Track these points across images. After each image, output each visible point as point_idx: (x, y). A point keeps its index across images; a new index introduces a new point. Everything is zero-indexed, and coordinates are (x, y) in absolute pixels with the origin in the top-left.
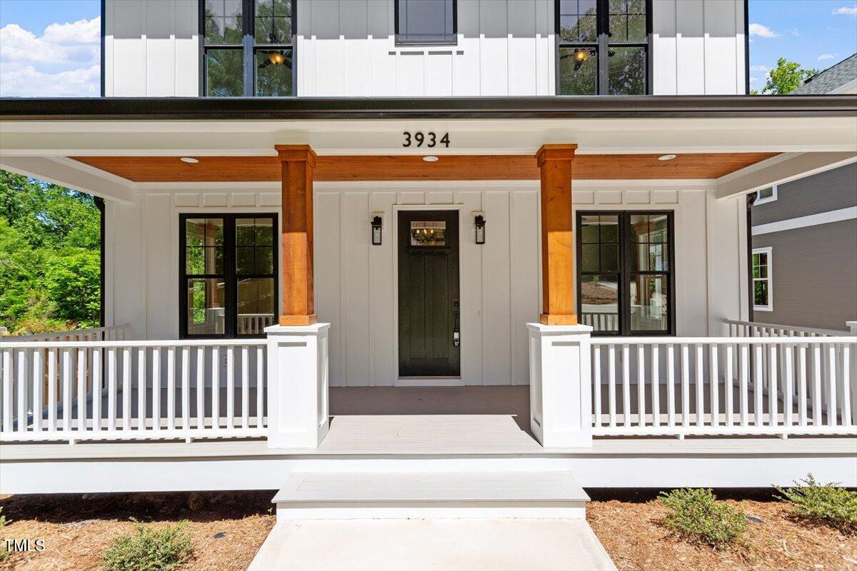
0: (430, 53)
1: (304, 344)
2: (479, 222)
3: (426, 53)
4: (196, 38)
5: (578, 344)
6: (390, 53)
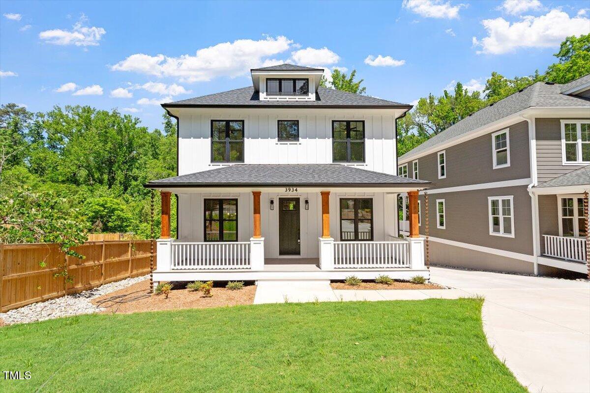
0: (290, 144)
1: (260, 243)
2: (307, 202)
3: (288, 144)
4: (210, 139)
5: (330, 243)
6: (276, 144)
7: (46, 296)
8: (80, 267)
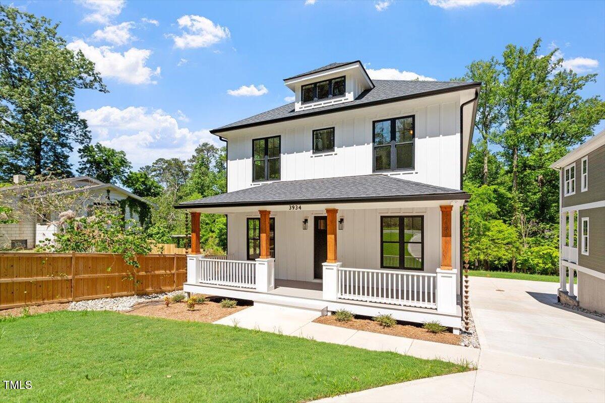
0: (325, 155)
2: (342, 221)
4: (251, 158)
5: (333, 269)
6: (311, 157)
7: (114, 294)
8: (149, 274)
